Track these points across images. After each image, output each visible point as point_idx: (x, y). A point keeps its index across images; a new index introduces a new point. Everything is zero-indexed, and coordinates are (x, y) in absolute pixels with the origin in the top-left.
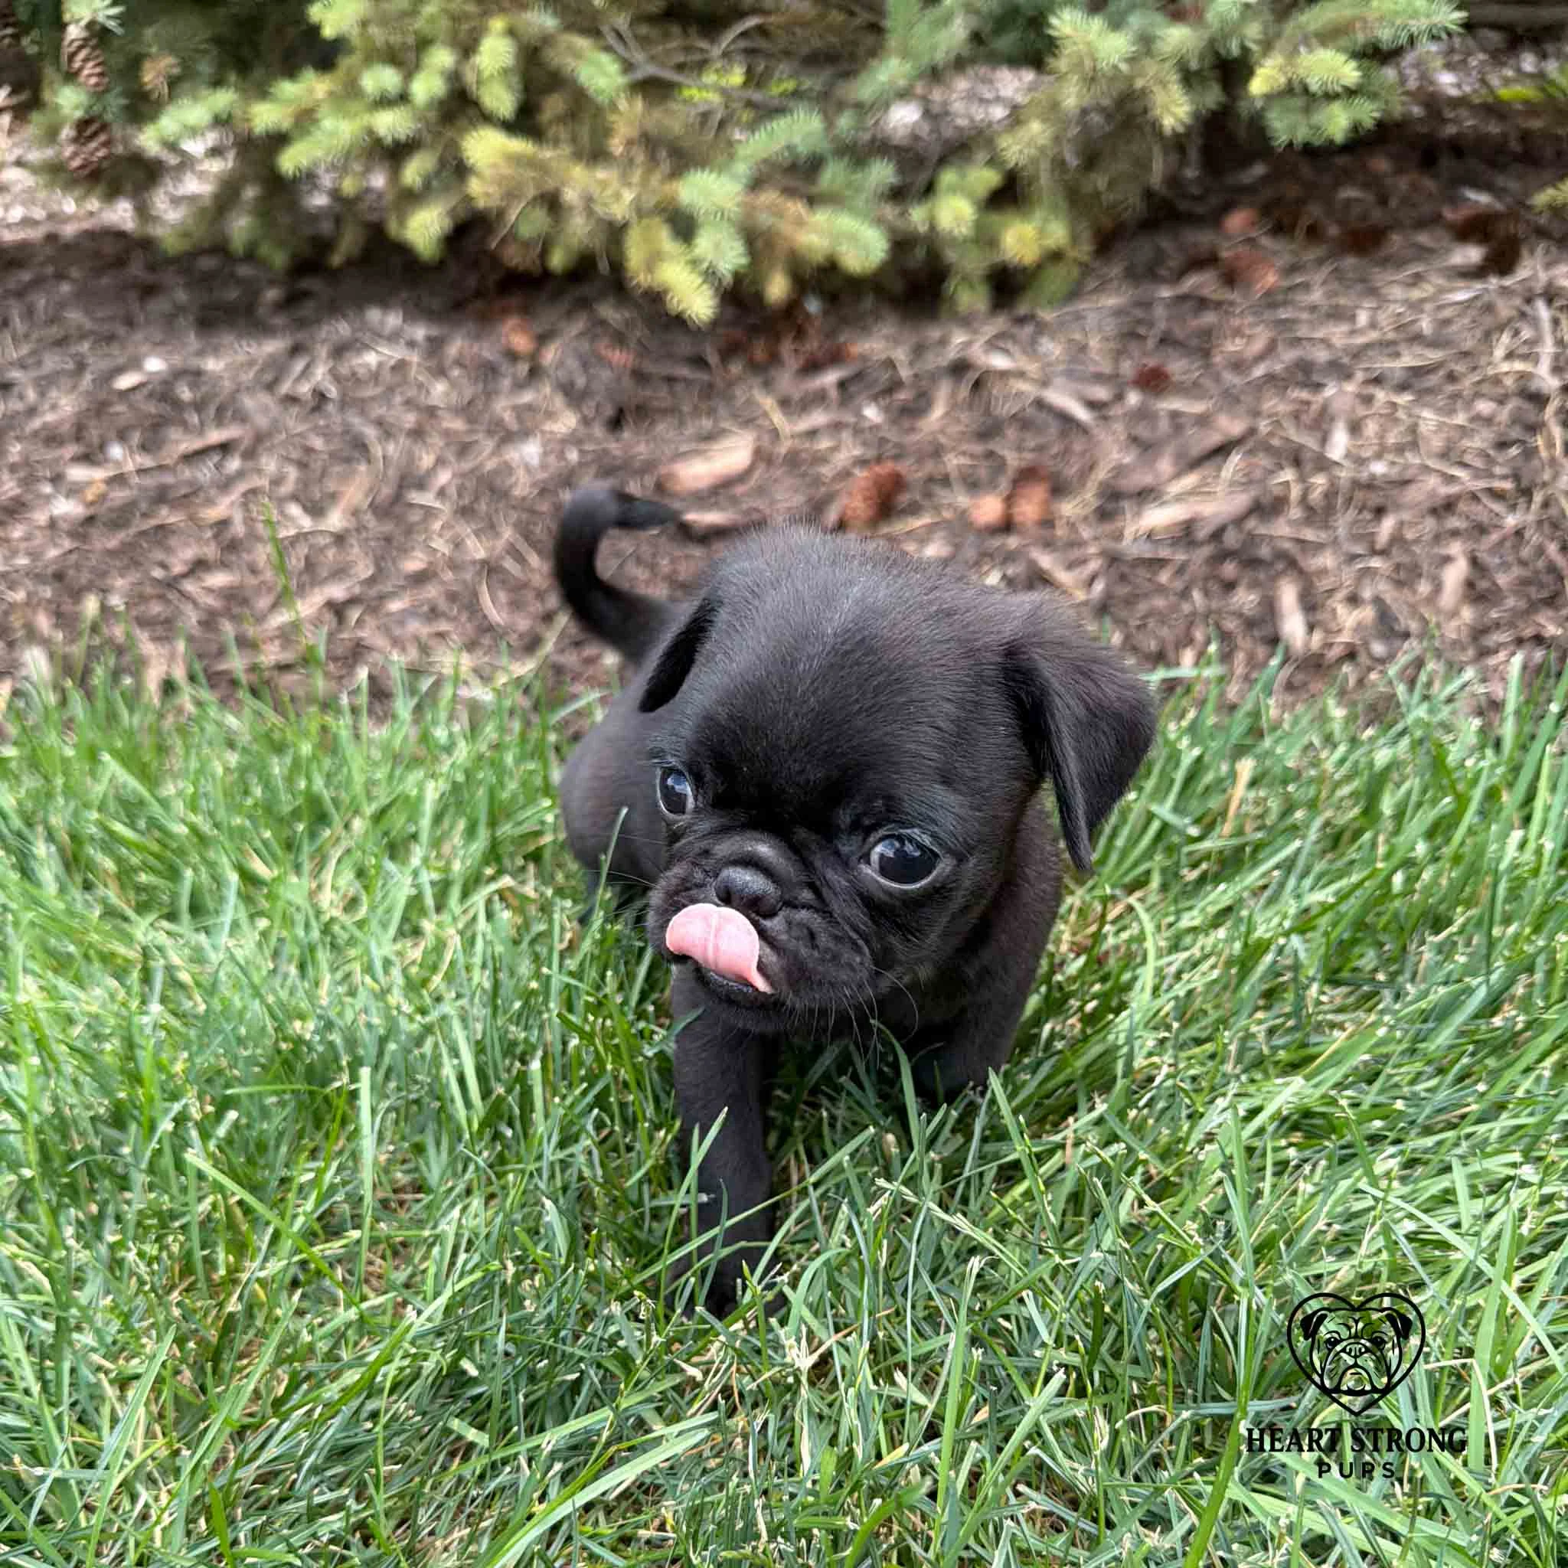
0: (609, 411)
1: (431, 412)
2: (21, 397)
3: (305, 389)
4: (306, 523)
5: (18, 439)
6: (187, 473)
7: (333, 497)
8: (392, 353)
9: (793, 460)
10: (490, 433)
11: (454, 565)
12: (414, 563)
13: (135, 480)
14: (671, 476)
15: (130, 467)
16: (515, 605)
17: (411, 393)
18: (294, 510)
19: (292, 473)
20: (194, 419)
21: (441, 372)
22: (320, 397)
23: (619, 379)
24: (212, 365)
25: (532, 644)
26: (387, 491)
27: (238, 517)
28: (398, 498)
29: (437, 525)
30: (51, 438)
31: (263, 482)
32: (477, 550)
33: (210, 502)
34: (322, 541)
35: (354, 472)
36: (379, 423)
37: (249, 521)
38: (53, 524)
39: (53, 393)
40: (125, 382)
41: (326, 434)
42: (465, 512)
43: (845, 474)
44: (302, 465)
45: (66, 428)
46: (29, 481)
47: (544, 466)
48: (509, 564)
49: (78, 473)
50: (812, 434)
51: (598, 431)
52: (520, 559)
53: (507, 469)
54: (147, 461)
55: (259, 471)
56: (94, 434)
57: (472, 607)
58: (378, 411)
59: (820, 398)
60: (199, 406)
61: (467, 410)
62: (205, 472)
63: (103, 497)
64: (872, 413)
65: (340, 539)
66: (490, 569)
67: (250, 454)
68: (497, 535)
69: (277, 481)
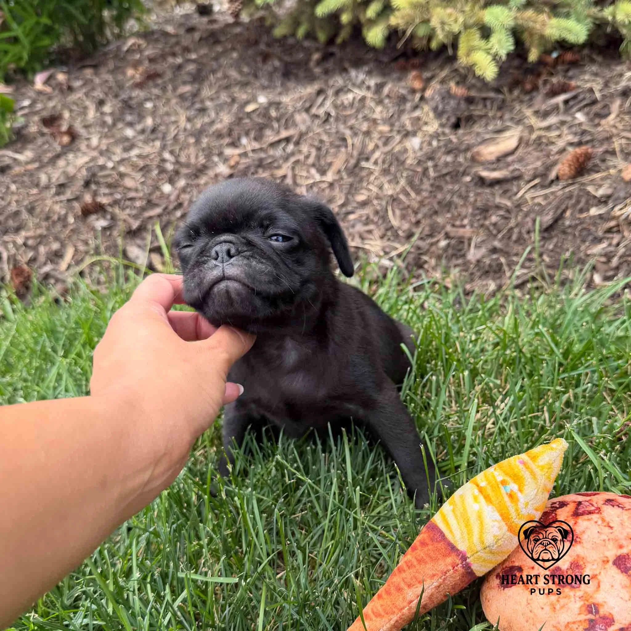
0: (453, 120)
1: (375, 121)
2: (209, 116)
3: (321, 112)
4: (318, 177)
5: (206, 136)
6: (271, 152)
7: (330, 164)
8: (359, 93)
9: (539, 142)
10: (399, 132)
11: (378, 198)
12: (361, 198)
13: (251, 154)
14: (478, 153)
15: (249, 148)
16: (403, 217)
17: (366, 112)
18: (313, 171)
19: (314, 152)
20: (276, 125)
21: (380, 102)
22: (328, 115)
23: (459, 104)
24: (285, 99)
25: (409, 236)
26: (353, 162)
27: (290, 174)
28: (357, 165)
29: (372, 178)
30: (219, 135)
31: (301, 157)
32: (389, 190)
33: (279, 167)
34: (324, 186)
35: (339, 151)
36: (351, 128)
37: (294, 176)
38: (216, 176)
39: (222, 114)
40: (250, 108)
41: (329, 134)
42: (385, 172)
43: (562, 151)
44: (319, 149)
45: (225, 131)
46: (208, 156)
47: (421, 149)
48: (402, 197)
49: (229, 151)
50: (548, 128)
51: (447, 131)
52: (407, 194)
53: (406, 151)
54: (256, 145)
55: (300, 152)
56: (235, 133)
57: (384, 218)
58: (352, 122)
59: (556, 108)
60: (278, 120)
61: (390, 121)
62: (278, 152)
63: (237, 163)
64: (580, 117)
65: (331, 185)
66: (394, 199)
67: (297, 143)
68: (398, 183)
69: (307, 157)
